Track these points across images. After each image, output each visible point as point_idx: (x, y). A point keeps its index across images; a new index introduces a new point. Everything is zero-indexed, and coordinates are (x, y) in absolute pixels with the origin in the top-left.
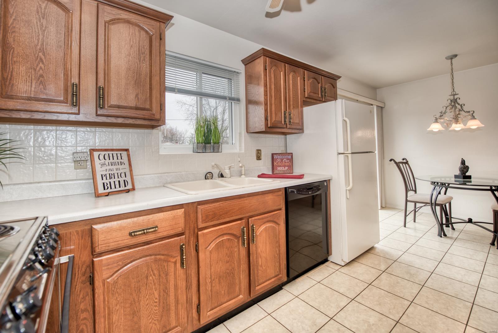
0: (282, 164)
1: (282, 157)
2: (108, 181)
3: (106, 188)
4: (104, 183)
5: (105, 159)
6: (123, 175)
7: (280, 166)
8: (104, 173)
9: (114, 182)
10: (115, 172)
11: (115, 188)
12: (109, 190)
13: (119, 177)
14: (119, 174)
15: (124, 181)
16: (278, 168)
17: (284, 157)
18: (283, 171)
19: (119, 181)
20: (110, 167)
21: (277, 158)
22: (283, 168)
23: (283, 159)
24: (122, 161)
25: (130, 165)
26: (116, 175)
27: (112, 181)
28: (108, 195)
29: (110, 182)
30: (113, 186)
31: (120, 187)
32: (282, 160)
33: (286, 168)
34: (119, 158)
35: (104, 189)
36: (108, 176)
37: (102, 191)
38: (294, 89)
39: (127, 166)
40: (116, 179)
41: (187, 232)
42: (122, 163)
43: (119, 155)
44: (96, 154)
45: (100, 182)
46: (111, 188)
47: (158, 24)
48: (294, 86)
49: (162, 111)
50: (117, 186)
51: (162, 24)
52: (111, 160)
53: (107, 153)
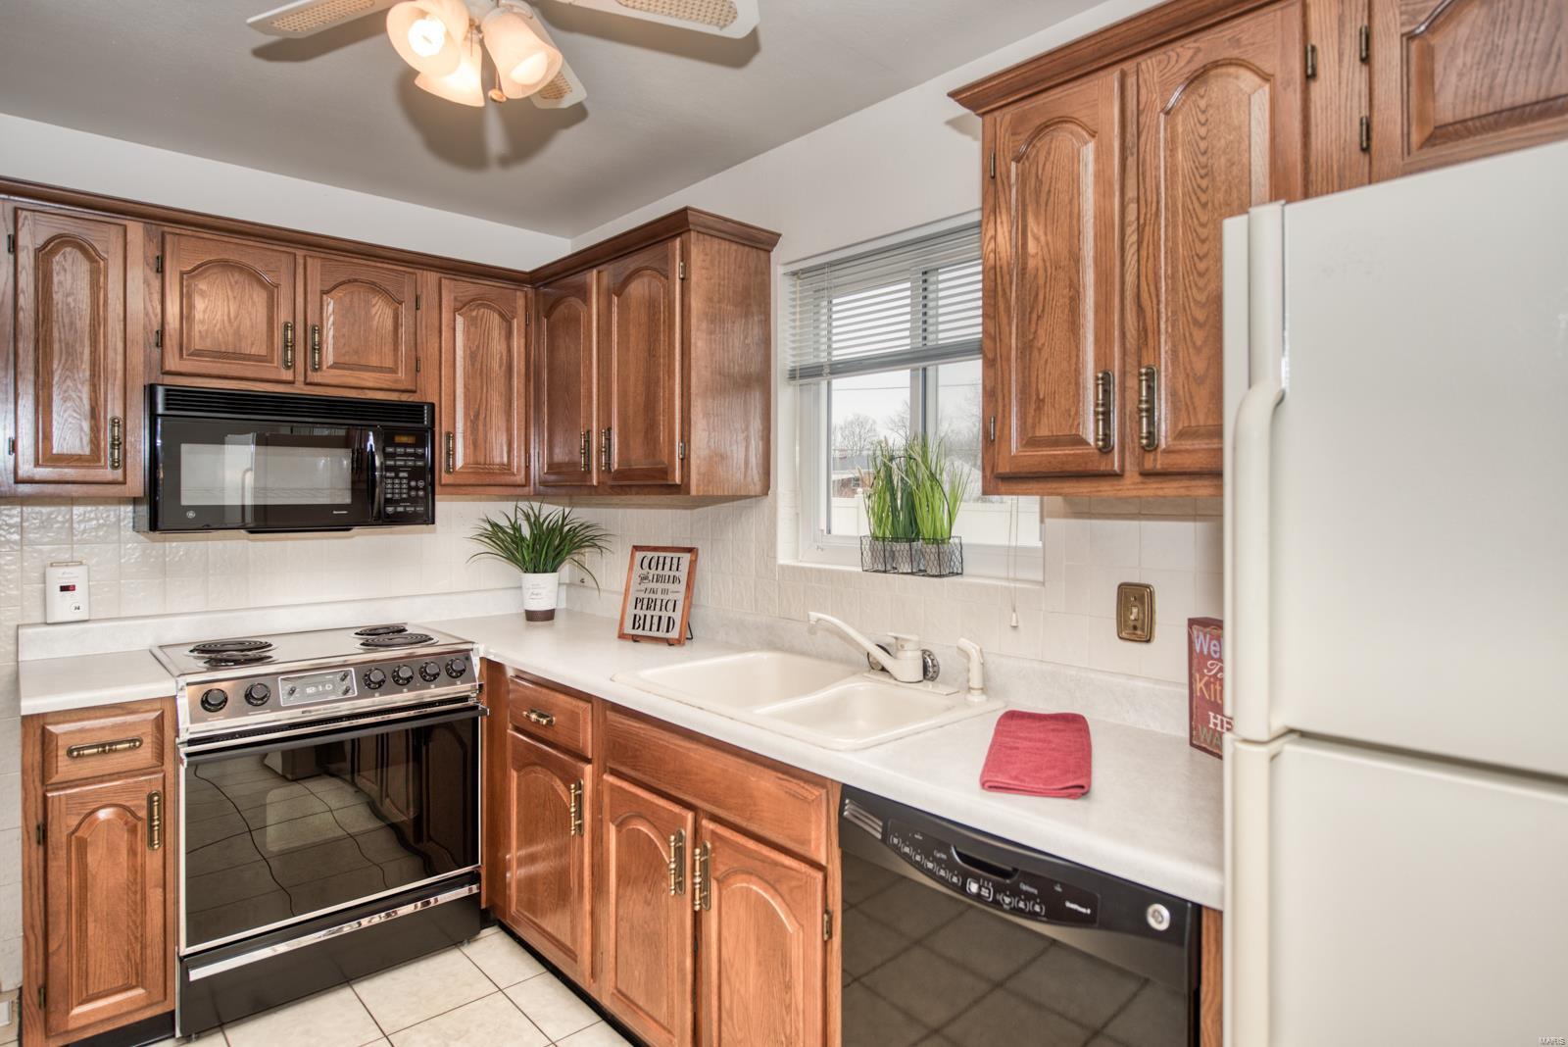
2: (641, 613)
3: (637, 626)
4: (635, 616)
5: (650, 568)
6: (670, 606)
8: (641, 595)
9: (652, 617)
10: (659, 596)
11: (651, 630)
12: (639, 632)
13: (663, 608)
14: (664, 603)
15: (669, 618)
16: (1212, 714)
19: (660, 618)
20: (654, 585)
21: (1205, 650)
24: (677, 574)
25: (689, 586)
26: (658, 603)
27: (649, 613)
28: (635, 639)
29: (645, 616)
30: (647, 626)
31: (658, 630)
34: (674, 567)
35: (634, 628)
36: (645, 602)
37: (628, 630)
38: (1204, 198)
39: (682, 587)
40: (657, 613)
41: (595, 760)
42: (675, 579)
43: (675, 561)
44: (639, 555)
45: (631, 611)
46: (643, 629)
47: (678, 242)
48: (1203, 172)
49: (685, 460)
50: (655, 627)
51: (685, 236)
52: (659, 571)
53: (656, 554)
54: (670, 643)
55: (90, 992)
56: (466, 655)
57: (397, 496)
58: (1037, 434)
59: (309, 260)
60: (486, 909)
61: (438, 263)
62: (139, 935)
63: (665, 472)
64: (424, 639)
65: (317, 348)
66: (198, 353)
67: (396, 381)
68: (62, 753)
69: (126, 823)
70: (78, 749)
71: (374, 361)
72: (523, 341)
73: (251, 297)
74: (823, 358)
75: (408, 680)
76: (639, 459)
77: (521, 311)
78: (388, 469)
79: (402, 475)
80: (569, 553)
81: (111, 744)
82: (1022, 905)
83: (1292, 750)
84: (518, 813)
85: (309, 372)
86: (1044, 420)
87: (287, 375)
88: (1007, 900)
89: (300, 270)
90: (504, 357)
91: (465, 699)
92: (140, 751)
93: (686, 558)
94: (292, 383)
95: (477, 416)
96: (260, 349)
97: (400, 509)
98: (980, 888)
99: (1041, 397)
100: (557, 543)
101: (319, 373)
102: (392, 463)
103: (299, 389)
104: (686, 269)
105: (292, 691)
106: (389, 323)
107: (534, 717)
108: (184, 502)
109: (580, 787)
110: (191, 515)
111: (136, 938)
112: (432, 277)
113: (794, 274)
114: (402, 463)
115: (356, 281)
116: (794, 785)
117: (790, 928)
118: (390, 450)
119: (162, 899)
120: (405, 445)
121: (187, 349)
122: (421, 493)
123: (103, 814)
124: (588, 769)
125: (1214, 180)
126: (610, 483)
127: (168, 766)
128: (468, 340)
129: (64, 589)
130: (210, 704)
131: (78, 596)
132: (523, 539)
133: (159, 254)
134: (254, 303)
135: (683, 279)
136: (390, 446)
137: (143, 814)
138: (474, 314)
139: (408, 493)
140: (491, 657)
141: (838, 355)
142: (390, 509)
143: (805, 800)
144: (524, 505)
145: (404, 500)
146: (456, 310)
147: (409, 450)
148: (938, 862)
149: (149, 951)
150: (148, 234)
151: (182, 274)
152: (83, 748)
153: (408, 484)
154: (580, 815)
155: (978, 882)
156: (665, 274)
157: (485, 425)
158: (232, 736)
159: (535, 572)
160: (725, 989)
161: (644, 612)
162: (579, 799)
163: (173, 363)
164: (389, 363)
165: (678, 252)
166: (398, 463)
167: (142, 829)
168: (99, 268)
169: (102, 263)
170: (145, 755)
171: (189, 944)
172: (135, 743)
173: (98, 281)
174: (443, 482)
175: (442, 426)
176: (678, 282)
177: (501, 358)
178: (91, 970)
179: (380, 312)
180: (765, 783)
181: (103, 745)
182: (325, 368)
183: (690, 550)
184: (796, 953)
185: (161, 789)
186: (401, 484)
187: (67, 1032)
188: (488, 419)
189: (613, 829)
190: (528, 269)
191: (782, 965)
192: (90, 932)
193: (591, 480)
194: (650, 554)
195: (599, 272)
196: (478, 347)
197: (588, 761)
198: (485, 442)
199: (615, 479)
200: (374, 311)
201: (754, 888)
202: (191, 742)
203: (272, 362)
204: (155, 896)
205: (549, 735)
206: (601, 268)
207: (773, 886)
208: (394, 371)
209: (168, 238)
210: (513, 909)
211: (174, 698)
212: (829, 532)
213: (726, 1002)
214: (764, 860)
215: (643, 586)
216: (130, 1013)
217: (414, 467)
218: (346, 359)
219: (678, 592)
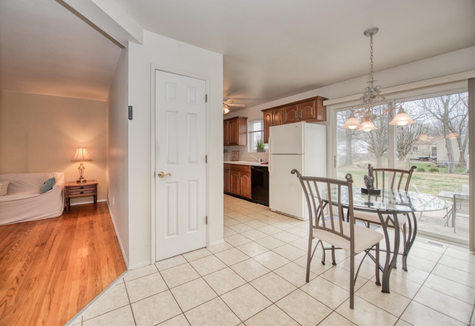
10: (235, 156)
37: (232, 160)
39: (237, 155)
40: (235, 158)
42: (237, 154)
45: (232, 158)
49: (238, 141)
52: (235, 154)
54: (236, 161)
63: (236, 143)
74: (253, 131)
76: (233, 141)
83: (271, 155)
93: (238, 152)
113: (249, 121)
117: (247, 178)
124: (229, 171)
126: (230, 144)
135: (238, 123)
141: (254, 130)
143: (249, 168)
148: (257, 168)
156: (236, 122)
160: (242, 186)
165: (237, 120)
180: (246, 167)
184: (248, 180)
189: (232, 176)
193: (228, 144)
194: (234, 152)
201: (244, 176)
207: (246, 175)
212: (253, 148)
213: (242, 188)
214: (245, 173)
215: (233, 155)
219: (237, 156)
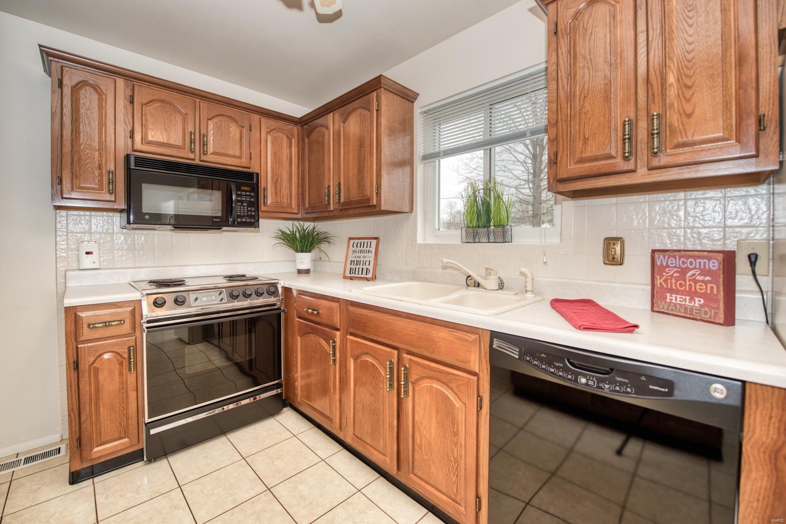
0: (681, 285)
1: (684, 263)
2: (353, 267)
3: (352, 272)
4: (351, 268)
5: (357, 247)
6: (367, 263)
7: (677, 292)
8: (353, 259)
9: (359, 268)
10: (362, 259)
11: (358, 274)
12: (353, 275)
13: (364, 264)
14: (364, 262)
15: (367, 269)
16: (668, 295)
17: (691, 263)
18: (686, 309)
19: (363, 269)
20: (359, 254)
21: (664, 264)
22: (685, 300)
23: (688, 269)
24: (370, 249)
25: (376, 254)
26: (362, 262)
27: (357, 267)
28: (351, 278)
29: (356, 268)
30: (357, 272)
31: (362, 274)
32: (683, 272)
33: (698, 302)
34: (369, 246)
35: (350, 274)
36: (355, 262)
37: (348, 274)
38: (690, 22)
39: (373, 254)
40: (361, 267)
41: (342, 330)
42: (369, 251)
43: (369, 244)
44: (352, 242)
45: (349, 266)
46: (355, 274)
47: (375, 93)
48: (690, 9)
49: (378, 194)
50: (360, 273)
51: (378, 91)
52: (362, 248)
53: (359, 241)
54: (368, 279)
55: (102, 441)
56: (274, 285)
57: (242, 214)
58: (584, 156)
59: (201, 104)
60: (284, 399)
61: (259, 110)
62: (125, 413)
63: (368, 200)
64: (255, 278)
65: (205, 144)
66: (150, 143)
67: (241, 163)
68: (85, 326)
69: (118, 360)
70: (93, 324)
71: (231, 152)
72: (296, 149)
73: (175, 118)
75: (250, 295)
76: (355, 195)
77: (296, 136)
78: (239, 201)
79: (244, 204)
80: (317, 244)
81: (109, 322)
82: (617, 388)
84: (301, 356)
85: (202, 155)
86: (589, 148)
87: (192, 156)
88: (607, 386)
89: (197, 108)
90: (289, 156)
91: (275, 305)
92: (124, 326)
93: (374, 242)
94: (194, 160)
95: (277, 181)
96: (179, 142)
97: (244, 220)
98: (587, 380)
99: (587, 137)
100: (311, 240)
101: (206, 156)
102: (240, 199)
103: (197, 162)
104: (379, 105)
105: (196, 299)
106: (238, 136)
107: (310, 311)
108: (144, 211)
109: (334, 342)
110: (147, 217)
111: (124, 415)
112: (256, 117)
113: (425, 112)
114: (245, 199)
115: (223, 115)
116: (460, 334)
117: (457, 405)
118: (239, 193)
119: (136, 396)
120: (246, 191)
121: (145, 141)
122: (253, 213)
123: (106, 356)
124: (338, 333)
125: (697, 11)
126: (340, 208)
127: (138, 333)
128: (273, 146)
129: (87, 253)
130: (157, 304)
131: (94, 257)
132: (296, 237)
133: (131, 94)
134: (176, 121)
135: (377, 110)
136: (239, 191)
137: (126, 356)
138: (276, 135)
139: (247, 213)
140: (287, 286)
142: (239, 220)
143: (467, 341)
144: (296, 223)
145: (245, 216)
146: (268, 133)
147: (247, 193)
148: (558, 368)
149: (130, 421)
150: (126, 84)
151: (142, 105)
152: (95, 324)
153: (247, 209)
154: (334, 355)
155: (586, 378)
156: (369, 109)
157: (280, 185)
158: (168, 319)
159: (302, 251)
160: (417, 435)
161: (355, 266)
162: (334, 347)
163: (138, 145)
164: (238, 154)
165: (375, 98)
166: (243, 199)
167: (125, 363)
168: (102, 98)
169: (104, 96)
170: (126, 328)
171: (149, 418)
172: (121, 322)
173: (102, 105)
174: (262, 210)
175: (262, 185)
176: (375, 111)
177: (287, 156)
178: (102, 430)
179: (234, 130)
180: (443, 334)
181: (106, 323)
182: (209, 153)
183: (376, 238)
184: (461, 417)
185: (134, 344)
186: (244, 208)
187: (91, 459)
188: (282, 183)
189: (352, 361)
190: (299, 116)
191: (452, 423)
192: (101, 412)
193: (330, 207)
194: (357, 241)
195: (334, 114)
196: (277, 150)
197: (338, 330)
198: (280, 193)
199: (342, 206)
200: (231, 130)
201: (435, 386)
202: (149, 322)
203: (185, 149)
204: (132, 395)
205: (318, 320)
206: (334, 112)
207: (446, 384)
208: (240, 157)
209: (136, 87)
210: (299, 399)
211: (140, 301)
212: (439, 230)
213: (418, 441)
214: (441, 372)
215: (354, 255)
216: (122, 450)
217: (250, 201)
218: (219, 151)
219: (371, 257)
